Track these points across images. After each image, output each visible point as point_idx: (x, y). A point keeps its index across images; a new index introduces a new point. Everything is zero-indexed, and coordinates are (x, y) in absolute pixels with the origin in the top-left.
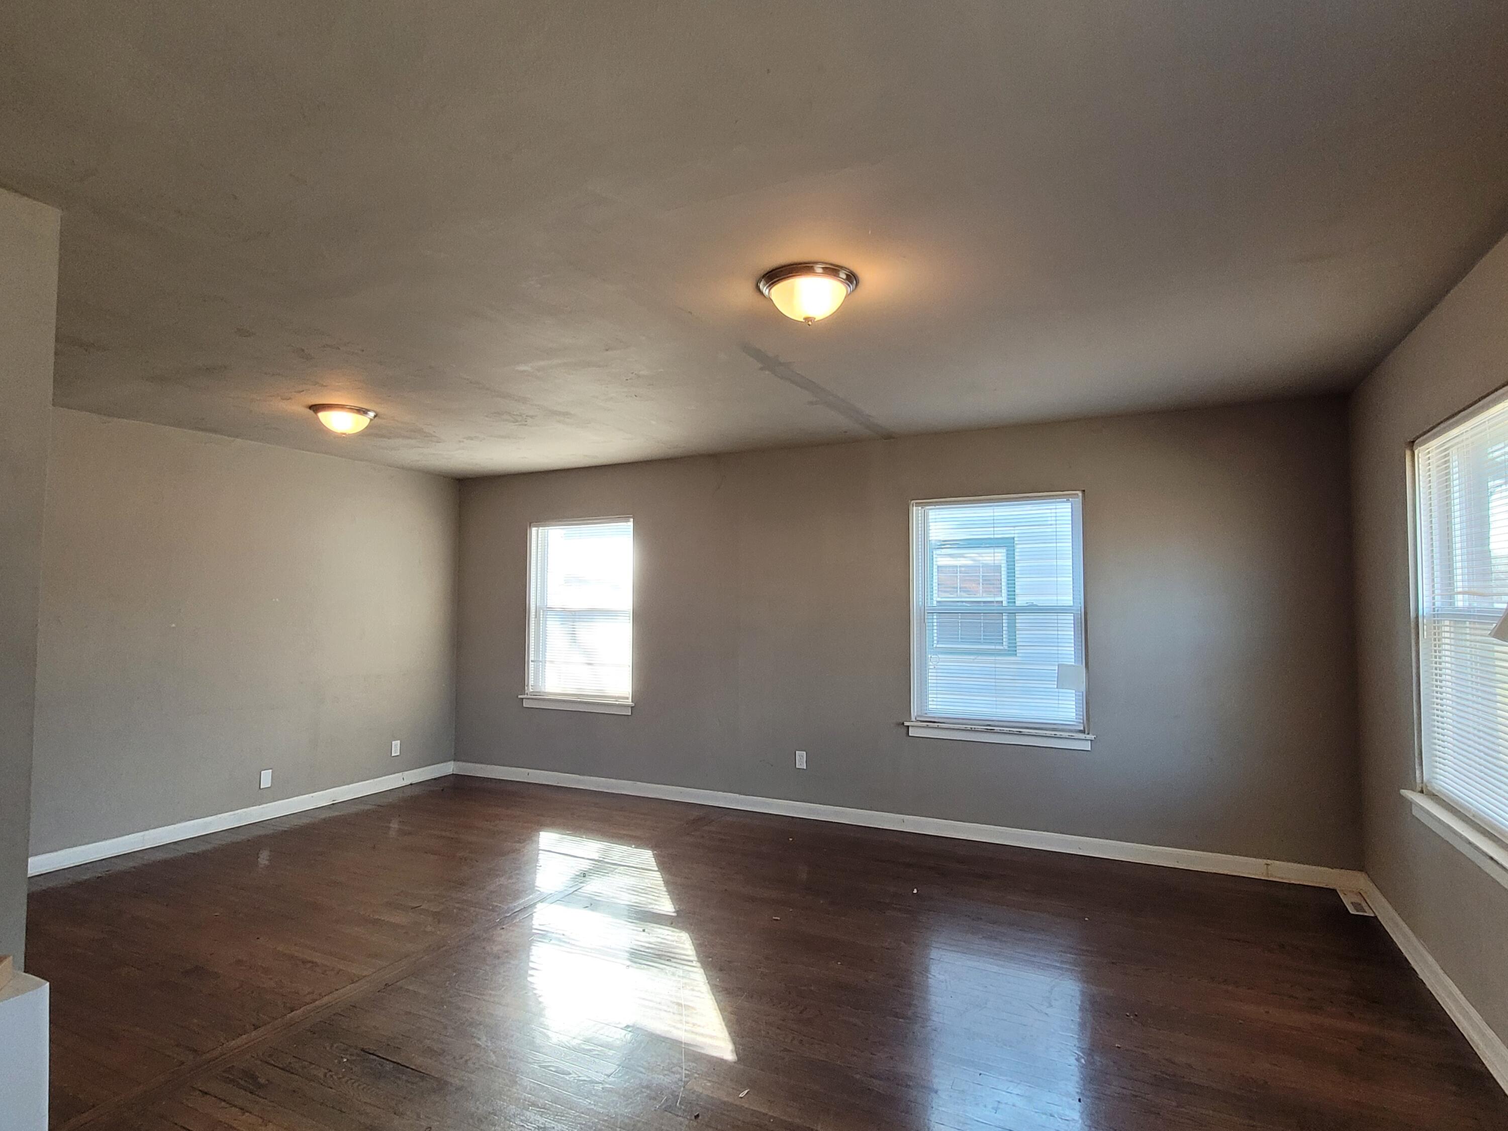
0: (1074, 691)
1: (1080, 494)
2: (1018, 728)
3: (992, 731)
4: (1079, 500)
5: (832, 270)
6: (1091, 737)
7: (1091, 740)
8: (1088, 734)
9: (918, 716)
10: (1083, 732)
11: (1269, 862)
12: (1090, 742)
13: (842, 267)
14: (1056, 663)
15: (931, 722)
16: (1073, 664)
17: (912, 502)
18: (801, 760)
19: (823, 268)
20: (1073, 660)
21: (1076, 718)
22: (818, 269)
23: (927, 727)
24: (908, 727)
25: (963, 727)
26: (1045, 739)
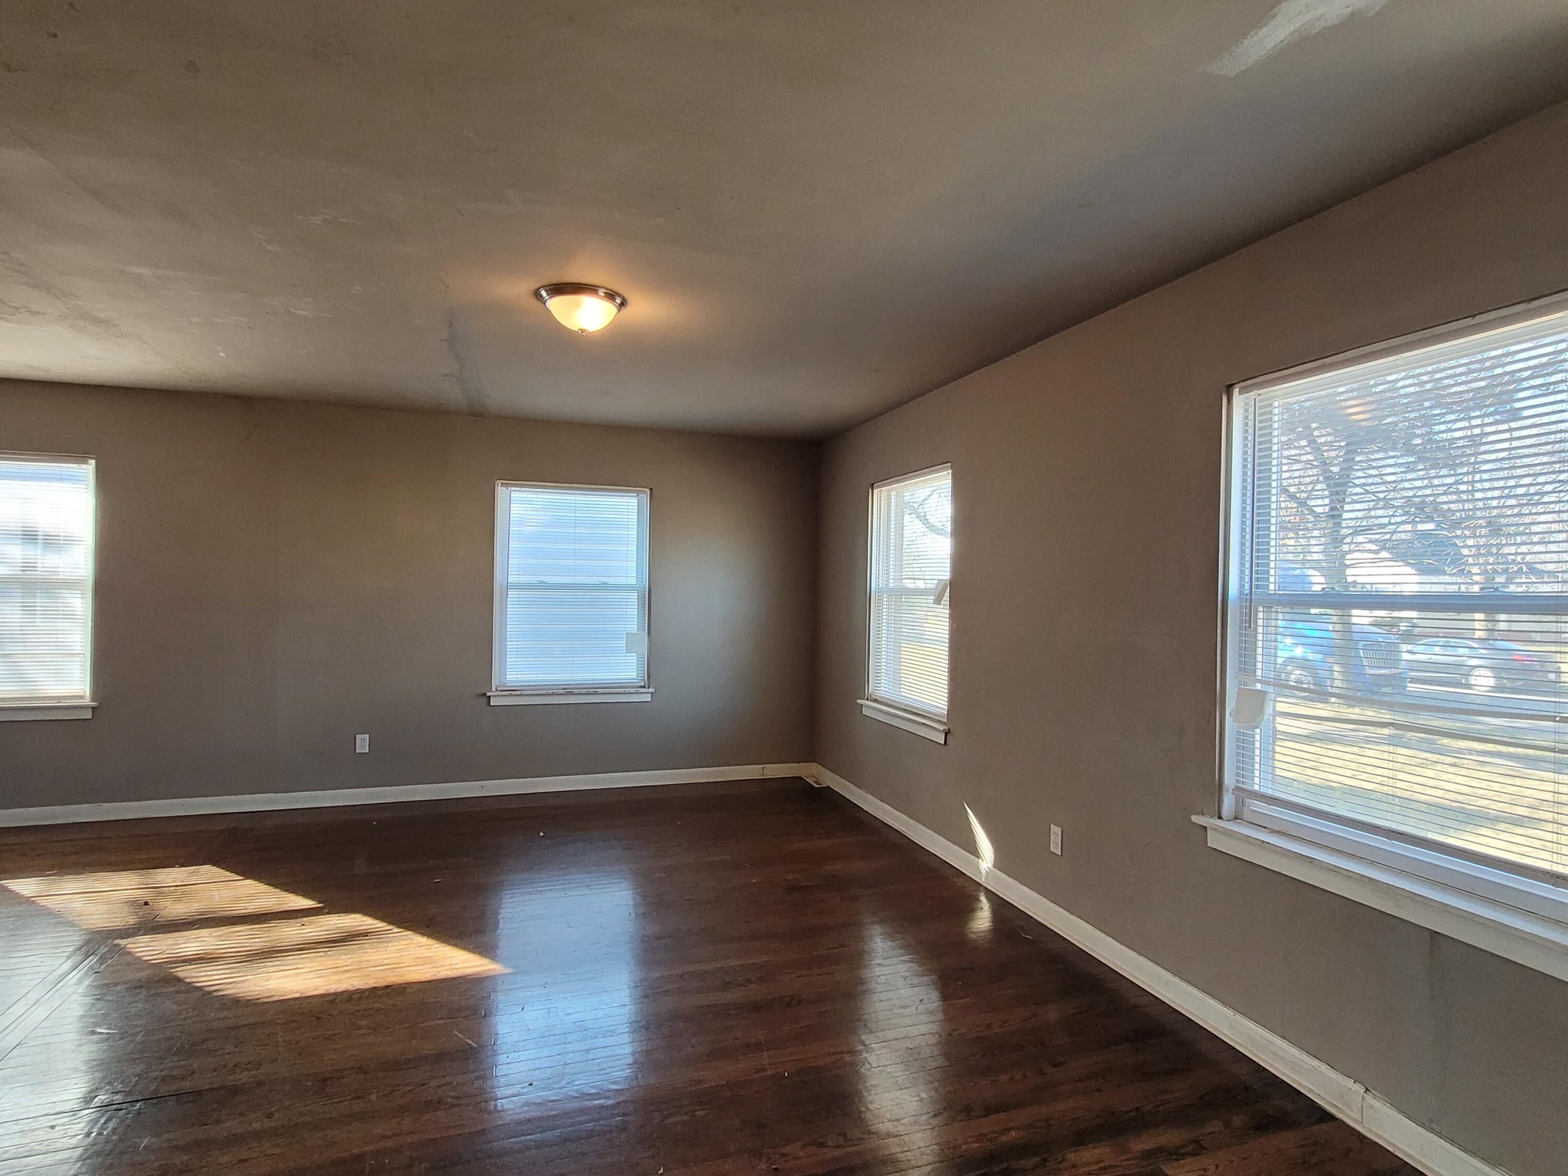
0: (636, 654)
1: (648, 491)
2: (593, 689)
3: (571, 693)
4: (646, 497)
5: (611, 296)
6: (651, 690)
7: (651, 693)
8: (649, 688)
9: (500, 686)
10: (644, 687)
11: (765, 766)
12: (650, 695)
13: (619, 295)
14: (625, 632)
15: (511, 691)
16: (636, 632)
17: (498, 481)
18: (363, 743)
19: (605, 293)
20: (636, 629)
21: (637, 677)
22: (601, 292)
23: (510, 695)
24: (489, 697)
25: (544, 692)
26: (616, 696)
